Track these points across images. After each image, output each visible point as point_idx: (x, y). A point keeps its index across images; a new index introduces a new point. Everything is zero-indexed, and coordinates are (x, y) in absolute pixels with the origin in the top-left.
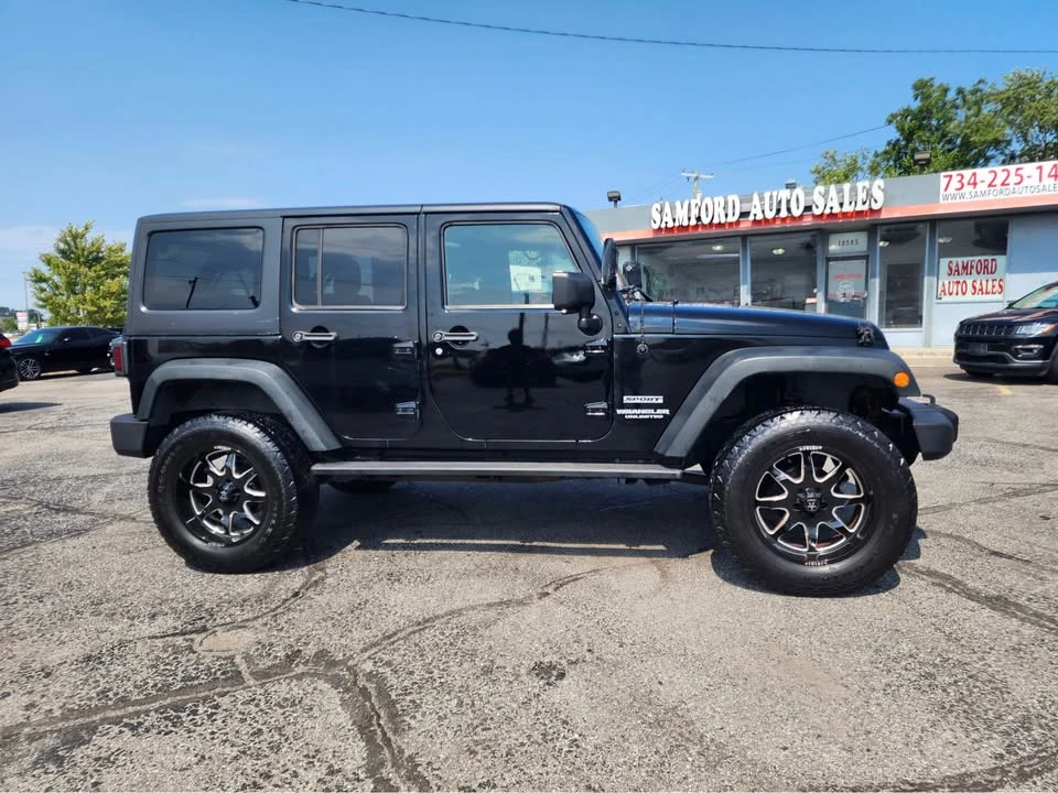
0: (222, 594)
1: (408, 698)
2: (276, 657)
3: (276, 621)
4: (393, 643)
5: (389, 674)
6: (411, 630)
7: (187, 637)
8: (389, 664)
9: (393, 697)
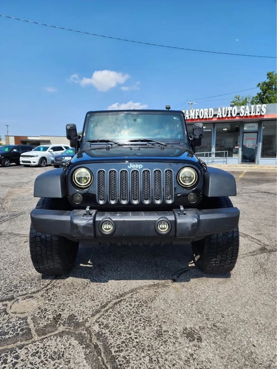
0: (22, 275)
1: (122, 354)
2: (48, 319)
3: (47, 294)
4: (107, 311)
5: (108, 334)
6: (114, 301)
7: (4, 303)
8: (107, 326)
9: (114, 354)
